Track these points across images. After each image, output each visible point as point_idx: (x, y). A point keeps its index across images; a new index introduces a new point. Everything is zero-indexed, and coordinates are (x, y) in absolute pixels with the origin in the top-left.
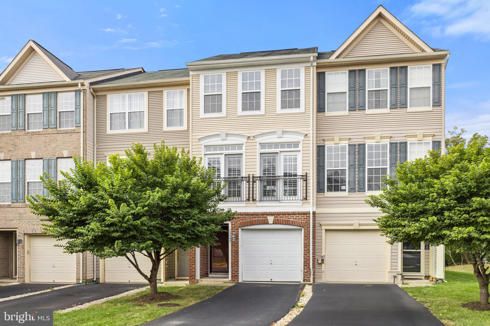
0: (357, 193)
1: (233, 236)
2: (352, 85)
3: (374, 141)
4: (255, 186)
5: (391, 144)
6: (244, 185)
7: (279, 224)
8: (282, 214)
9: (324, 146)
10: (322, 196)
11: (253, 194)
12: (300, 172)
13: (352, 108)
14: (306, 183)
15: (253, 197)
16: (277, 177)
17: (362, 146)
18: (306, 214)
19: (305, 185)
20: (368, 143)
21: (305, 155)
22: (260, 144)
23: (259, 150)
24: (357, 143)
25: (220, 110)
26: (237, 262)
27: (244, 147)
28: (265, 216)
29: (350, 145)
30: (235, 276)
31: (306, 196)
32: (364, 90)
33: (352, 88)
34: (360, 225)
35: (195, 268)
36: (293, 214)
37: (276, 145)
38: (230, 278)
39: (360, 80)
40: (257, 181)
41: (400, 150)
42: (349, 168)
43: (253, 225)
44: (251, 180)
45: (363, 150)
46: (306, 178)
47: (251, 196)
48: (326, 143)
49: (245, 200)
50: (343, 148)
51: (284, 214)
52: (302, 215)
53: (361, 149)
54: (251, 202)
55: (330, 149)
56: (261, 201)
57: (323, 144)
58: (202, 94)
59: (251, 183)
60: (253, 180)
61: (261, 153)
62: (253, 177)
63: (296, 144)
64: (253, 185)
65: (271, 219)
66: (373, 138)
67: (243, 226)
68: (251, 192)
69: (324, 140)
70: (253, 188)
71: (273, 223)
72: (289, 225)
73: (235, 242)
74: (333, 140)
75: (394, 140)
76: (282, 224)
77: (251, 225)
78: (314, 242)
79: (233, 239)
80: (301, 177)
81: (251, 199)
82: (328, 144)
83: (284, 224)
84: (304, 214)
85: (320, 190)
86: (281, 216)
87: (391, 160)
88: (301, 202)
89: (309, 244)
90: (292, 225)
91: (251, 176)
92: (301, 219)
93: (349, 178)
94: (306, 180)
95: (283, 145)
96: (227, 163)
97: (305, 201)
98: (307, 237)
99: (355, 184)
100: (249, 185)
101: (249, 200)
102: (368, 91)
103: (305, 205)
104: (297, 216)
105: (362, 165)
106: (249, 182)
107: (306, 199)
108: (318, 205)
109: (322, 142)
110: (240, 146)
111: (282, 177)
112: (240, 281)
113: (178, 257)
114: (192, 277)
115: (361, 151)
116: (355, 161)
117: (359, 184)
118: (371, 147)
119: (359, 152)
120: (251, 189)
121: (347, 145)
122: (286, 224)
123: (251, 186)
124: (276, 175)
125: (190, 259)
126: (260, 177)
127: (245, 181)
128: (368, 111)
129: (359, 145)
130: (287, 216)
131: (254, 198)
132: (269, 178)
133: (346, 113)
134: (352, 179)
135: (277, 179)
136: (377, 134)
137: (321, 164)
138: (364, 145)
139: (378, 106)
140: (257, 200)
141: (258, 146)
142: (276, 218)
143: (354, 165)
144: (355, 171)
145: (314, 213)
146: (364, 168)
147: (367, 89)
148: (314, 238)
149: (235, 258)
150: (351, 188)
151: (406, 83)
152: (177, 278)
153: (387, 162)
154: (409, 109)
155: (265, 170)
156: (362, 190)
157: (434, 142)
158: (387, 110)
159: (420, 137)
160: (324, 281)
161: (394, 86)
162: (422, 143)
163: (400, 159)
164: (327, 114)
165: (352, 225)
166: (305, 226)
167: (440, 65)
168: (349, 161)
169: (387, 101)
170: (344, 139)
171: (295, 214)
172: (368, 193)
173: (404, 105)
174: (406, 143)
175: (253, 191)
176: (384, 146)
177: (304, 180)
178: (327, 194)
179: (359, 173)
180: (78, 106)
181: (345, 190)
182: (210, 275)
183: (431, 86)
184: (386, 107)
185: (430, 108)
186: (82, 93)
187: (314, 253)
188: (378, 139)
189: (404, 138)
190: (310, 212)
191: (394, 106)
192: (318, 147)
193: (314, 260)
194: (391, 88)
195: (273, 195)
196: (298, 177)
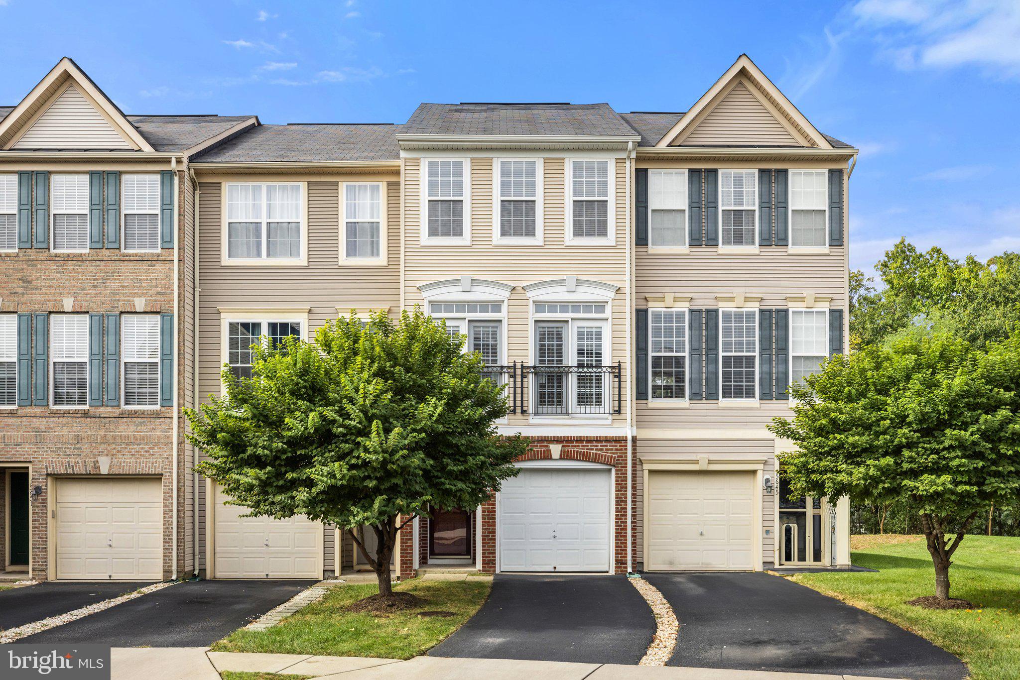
0: (704, 401)
2: (695, 198)
3: (734, 304)
4: (525, 385)
5: (762, 311)
6: (506, 383)
7: (570, 459)
8: (577, 441)
9: (646, 311)
10: (645, 406)
11: (522, 400)
12: (607, 360)
13: (695, 241)
14: (620, 382)
15: (522, 406)
16: (566, 369)
17: (712, 314)
18: (621, 441)
19: (617, 385)
20: (723, 307)
21: (616, 328)
22: (534, 302)
23: (533, 315)
24: (703, 308)
25: (459, 232)
26: (494, 533)
27: (504, 307)
28: (545, 444)
29: (691, 311)
30: (489, 563)
31: (620, 407)
32: (716, 208)
33: (694, 204)
34: (710, 462)
35: (412, 546)
36: (597, 441)
37: (564, 306)
38: (479, 566)
39: (709, 189)
40: (530, 376)
41: (777, 324)
42: (691, 355)
43: (522, 461)
44: (519, 372)
45: (713, 321)
46: (620, 372)
47: (519, 403)
48: (650, 304)
50: (680, 316)
51: (580, 440)
52: (613, 444)
53: (712, 319)
54: (519, 416)
55: (657, 317)
56: (536, 414)
57: (646, 307)
58: (425, 198)
59: (519, 378)
60: (522, 372)
61: (536, 321)
62: (523, 367)
63: (600, 306)
64: (522, 382)
65: (556, 450)
66: (732, 299)
68: (518, 397)
69: (646, 299)
70: (522, 388)
71: (561, 458)
72: (589, 461)
74: (662, 299)
75: (766, 305)
76: (577, 460)
78: (634, 495)
80: (609, 370)
81: (519, 410)
82: (654, 307)
83: (580, 460)
84: (616, 441)
85: (641, 395)
86: (575, 444)
87: (761, 341)
88: (610, 417)
89: (626, 498)
90: (595, 462)
91: (519, 365)
92: (609, 452)
93: (691, 373)
94: (619, 376)
95: (576, 306)
96: (472, 338)
97: (616, 417)
98: (621, 486)
99: (700, 384)
100: (515, 382)
101: (514, 411)
102: (723, 211)
103: (616, 424)
104: (604, 444)
105: (713, 348)
106: (514, 376)
107: (619, 412)
108: (640, 422)
109: (644, 302)
110: (497, 305)
111: (575, 369)
112: (499, 571)
115: (712, 323)
116: (700, 341)
117: (707, 384)
118: (727, 316)
119: (707, 324)
120: (519, 391)
121: (687, 311)
122: (583, 460)
123: (519, 384)
124: (564, 364)
126: (534, 367)
127: (507, 375)
128: (722, 249)
129: (708, 311)
130: (585, 444)
131: (525, 409)
132: (551, 370)
133: (685, 249)
134: (695, 376)
135: (567, 373)
136: (739, 293)
137: (642, 345)
138: (716, 311)
139: (739, 239)
140: (531, 411)
141: (531, 308)
142: (566, 449)
143: (700, 349)
144: (700, 361)
145: (634, 440)
146: (717, 355)
147: (721, 208)
148: (634, 487)
149: (488, 526)
150: (694, 391)
151: (786, 201)
152: (356, 568)
153: (754, 344)
154: (792, 249)
155: (542, 354)
156: (712, 396)
157: (832, 312)
158: (755, 249)
159: (810, 301)
160: (645, 570)
161: (765, 204)
162: (813, 312)
163: (777, 340)
164: (652, 249)
165: (696, 462)
166: (618, 464)
167: (840, 171)
168: (691, 341)
169: (753, 230)
170: (682, 299)
171: (600, 441)
172: (724, 402)
173: (783, 242)
174: (786, 311)
175: (522, 394)
176: (750, 316)
177: (615, 376)
178: (653, 403)
179: (707, 364)
180: (167, 206)
181: (683, 396)
182: (430, 561)
183: (826, 208)
184: (753, 243)
185: (825, 249)
186: (176, 179)
187: (634, 516)
188: (739, 301)
189: (783, 302)
190: (626, 437)
191: (766, 242)
192: (637, 311)
193: (634, 529)
194: (761, 207)
195: (560, 403)
196: (604, 369)
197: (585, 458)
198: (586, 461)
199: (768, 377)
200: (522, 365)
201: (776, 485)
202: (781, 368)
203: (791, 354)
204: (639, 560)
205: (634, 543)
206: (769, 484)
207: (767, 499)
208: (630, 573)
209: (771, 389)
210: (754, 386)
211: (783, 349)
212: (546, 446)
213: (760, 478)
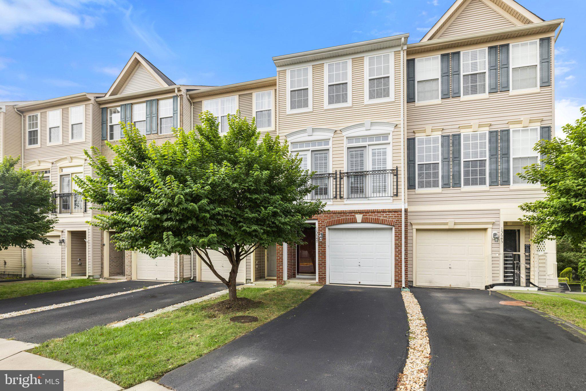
0: (451, 188)
1: (320, 236)
2: (445, 71)
3: (471, 130)
4: (342, 183)
5: (491, 132)
6: (331, 183)
7: (368, 223)
8: (371, 212)
9: (414, 139)
10: (413, 193)
11: (340, 191)
12: (389, 166)
13: (445, 96)
14: (397, 178)
15: (340, 194)
16: (365, 173)
17: (457, 137)
18: (397, 212)
19: (395, 180)
20: (464, 132)
21: (395, 148)
22: (347, 138)
23: (346, 144)
24: (451, 134)
25: (306, 105)
26: (325, 263)
27: (331, 142)
28: (353, 214)
29: (443, 136)
30: (322, 278)
31: (397, 192)
32: (459, 74)
33: (445, 74)
34: (455, 224)
35: (282, 269)
36: (383, 212)
37: (364, 138)
38: (317, 280)
39: (454, 64)
40: (345, 178)
41: (501, 139)
42: (443, 162)
43: (340, 224)
44: (338, 176)
45: (458, 141)
46: (397, 173)
47: (338, 193)
48: (417, 135)
49: (332, 198)
50: (435, 140)
51: (373, 212)
52: (393, 213)
53: (456, 140)
54: (339, 200)
55: (421, 142)
56: (348, 198)
57: (413, 137)
58: (289, 89)
59: (338, 180)
60: (340, 176)
61: (348, 148)
62: (340, 173)
63: (385, 136)
64: (340, 181)
65: (359, 217)
66: (470, 127)
67: (330, 226)
68: (338, 190)
69: (414, 132)
70: (340, 184)
71: (362, 222)
72: (379, 224)
73: (322, 242)
74: (424, 131)
75: (494, 128)
76: (371, 223)
77: (338, 224)
78: (406, 242)
79: (321, 238)
80: (391, 172)
81: (338, 197)
82: (418, 137)
83: (373, 223)
84: (395, 212)
85: (411, 186)
86: (370, 214)
87: (490, 150)
88: (392, 198)
89: (401, 244)
90: (382, 224)
91: (338, 173)
92: (391, 217)
93: (443, 172)
94: (397, 175)
95: (371, 137)
96: (314, 160)
97: (395, 198)
98: (398, 237)
99: (449, 178)
100: (336, 181)
101: (336, 197)
102: (464, 76)
103: (395, 202)
104: (388, 213)
105: (457, 157)
106: (336, 178)
107: (397, 195)
108: (410, 202)
109: (413, 134)
110: (326, 141)
111: (371, 173)
112: (327, 283)
113: (268, 257)
114: (280, 279)
115: (456, 142)
116: (449, 153)
117: (453, 178)
118: (467, 138)
119: (453, 143)
120: (338, 186)
121: (440, 136)
122: (375, 223)
123: (338, 183)
124: (364, 170)
125: (277, 260)
126: (347, 173)
127: (332, 178)
128: (463, 98)
129: (454, 135)
130: (376, 214)
131: (342, 196)
132: (357, 174)
133: (439, 101)
134: (446, 174)
135: (366, 175)
136: (475, 123)
137: (411, 159)
138: (459, 135)
139: (474, 91)
140: (345, 197)
141: (345, 141)
142: (365, 217)
143: (448, 158)
144: (449, 165)
145: (406, 211)
146: (460, 161)
147: (462, 74)
148: (406, 238)
149: (322, 259)
150: (445, 183)
151: (508, 63)
152: (266, 278)
153: (485, 153)
154: (512, 92)
155: (352, 166)
156: (457, 184)
157: (542, 128)
158: (486, 95)
159: (526, 123)
160: (414, 285)
161: (493, 68)
162: (528, 130)
163: (502, 149)
164: (418, 103)
165: (446, 224)
166: (397, 225)
167: (549, 39)
168: (442, 154)
169: (484, 85)
170: (437, 130)
171: (386, 212)
172: (464, 188)
173: (506, 89)
174: (508, 131)
175: (340, 188)
176: (483, 136)
177: (394, 175)
178: (418, 190)
179: (454, 166)
180: (175, 112)
181: (438, 186)
182: (297, 276)
183: (538, 63)
184: (484, 92)
185: (538, 89)
186: (179, 99)
187: (406, 254)
188: (475, 127)
189: (507, 126)
190: (401, 209)
191: (493, 90)
192: (408, 139)
193: (406, 262)
194: (490, 70)
195: (362, 191)
196: (388, 171)
197: (377, 222)
198: (377, 223)
199: (495, 171)
200: (340, 172)
201: (501, 237)
202: (505, 166)
203: (512, 156)
204: (409, 279)
205: (406, 270)
206: (497, 236)
207: (494, 245)
208: (404, 288)
209: (497, 179)
210: (485, 178)
211: (506, 154)
212: (354, 216)
213: (490, 233)
